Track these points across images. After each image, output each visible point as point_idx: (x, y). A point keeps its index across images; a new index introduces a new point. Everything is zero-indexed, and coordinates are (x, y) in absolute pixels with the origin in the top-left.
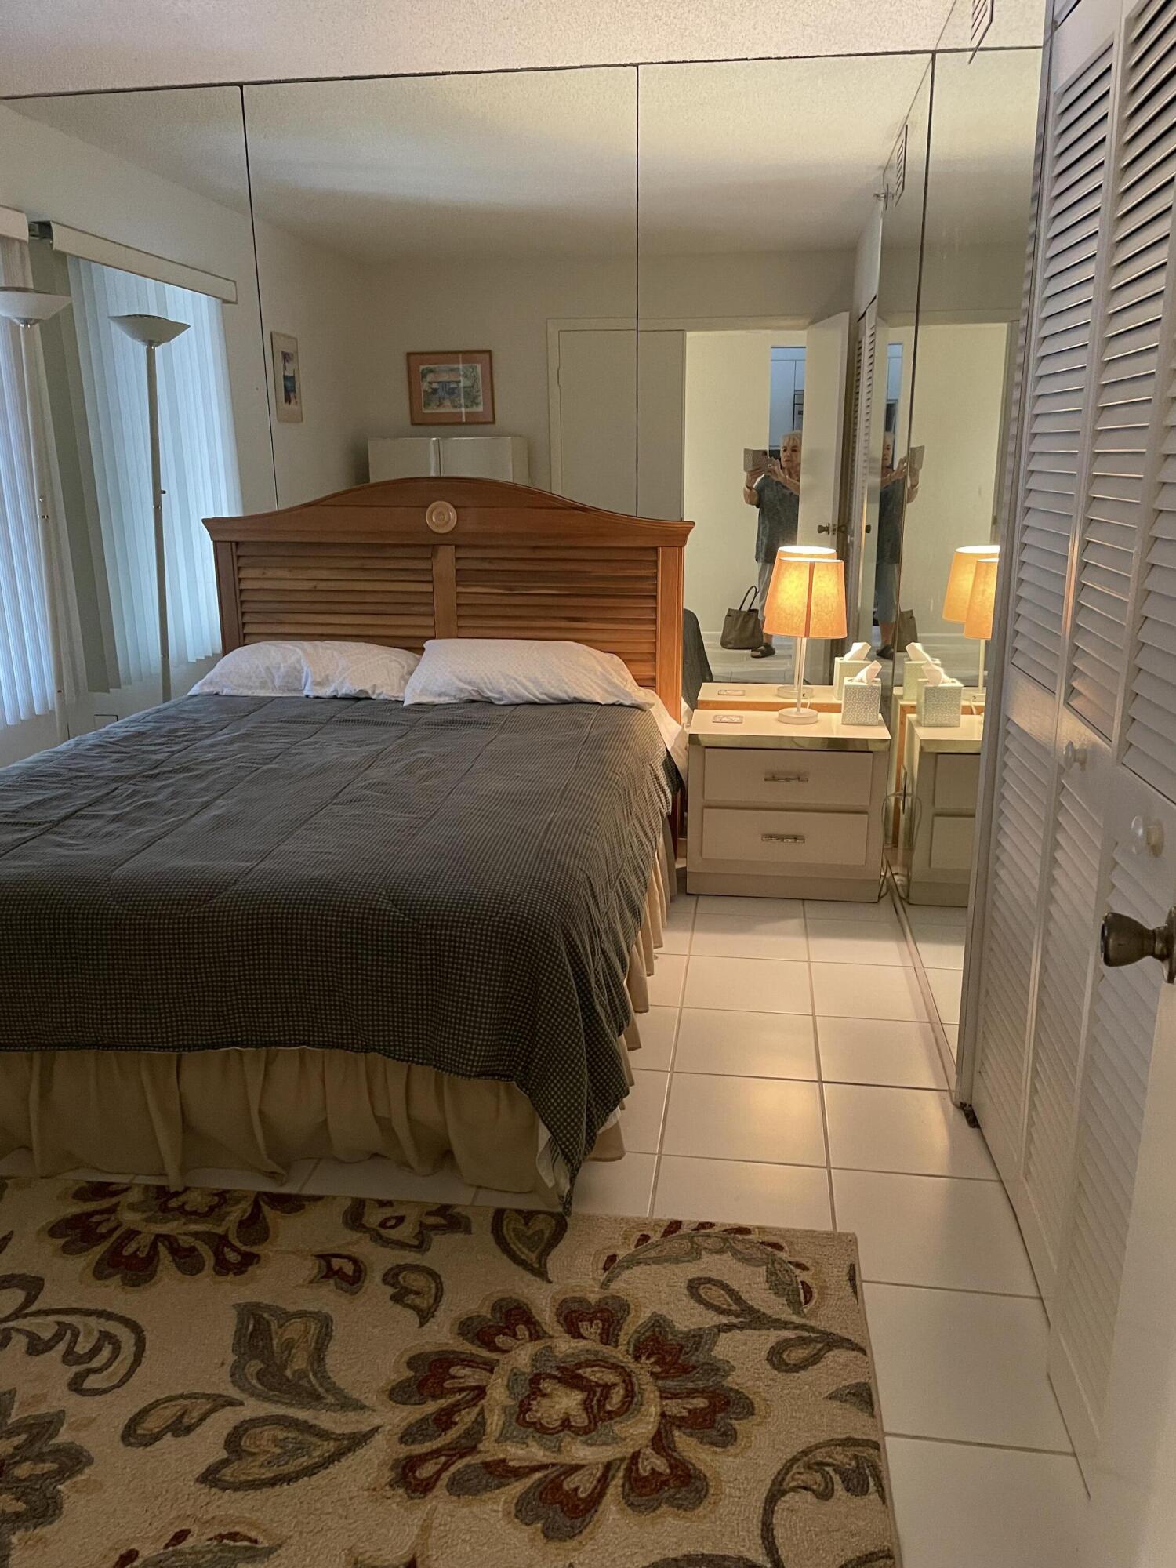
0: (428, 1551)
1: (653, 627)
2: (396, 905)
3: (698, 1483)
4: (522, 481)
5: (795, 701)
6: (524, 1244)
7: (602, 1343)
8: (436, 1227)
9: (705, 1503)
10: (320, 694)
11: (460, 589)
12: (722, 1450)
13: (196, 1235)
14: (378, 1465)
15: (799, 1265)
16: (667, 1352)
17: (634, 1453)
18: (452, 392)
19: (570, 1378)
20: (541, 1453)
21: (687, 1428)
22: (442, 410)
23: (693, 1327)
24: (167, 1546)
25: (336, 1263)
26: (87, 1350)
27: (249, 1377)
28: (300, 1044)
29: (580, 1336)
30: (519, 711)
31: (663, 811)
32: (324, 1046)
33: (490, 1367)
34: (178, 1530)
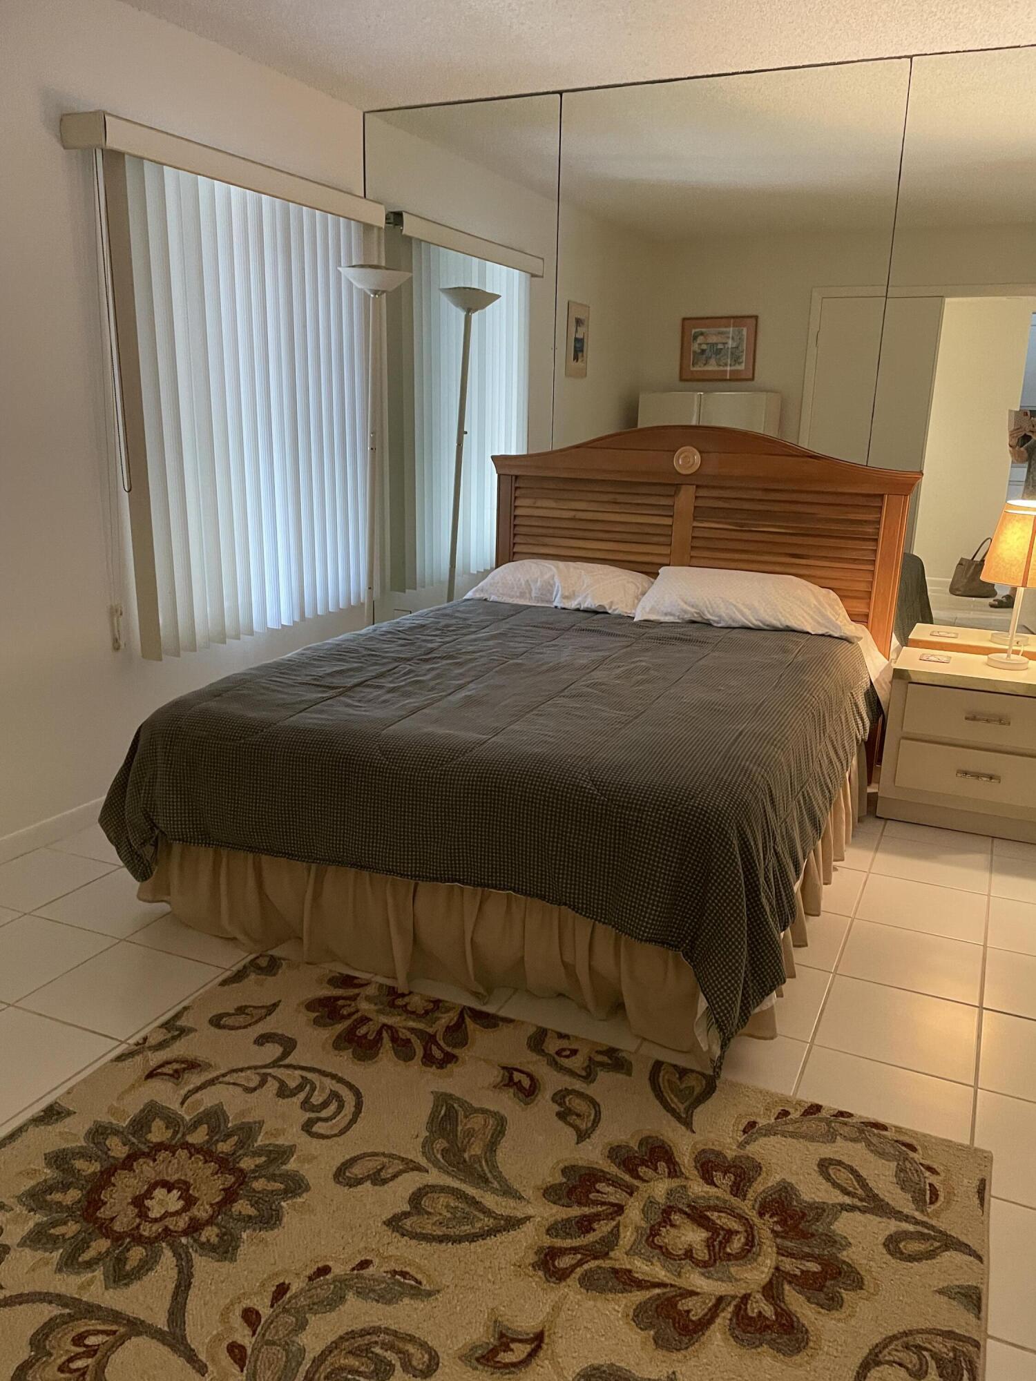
0: (555, 1327)
1: (870, 567)
2: (595, 785)
3: (800, 1336)
4: (772, 433)
5: (1007, 647)
6: (676, 1096)
7: (732, 1194)
8: (602, 1064)
9: (803, 1354)
10: (566, 606)
11: (695, 524)
12: (826, 1312)
13: (412, 1030)
14: (526, 1247)
15: (929, 1169)
16: (790, 1216)
17: (745, 1295)
18: (719, 352)
19: (699, 1217)
20: (663, 1273)
21: (797, 1285)
22: (706, 368)
23: (817, 1200)
24: (353, 1269)
25: (517, 1076)
26: (319, 1103)
27: (435, 1151)
28: (508, 890)
29: (712, 1183)
30: (735, 634)
31: (859, 737)
32: (526, 894)
33: (631, 1191)
34: (363, 1258)
